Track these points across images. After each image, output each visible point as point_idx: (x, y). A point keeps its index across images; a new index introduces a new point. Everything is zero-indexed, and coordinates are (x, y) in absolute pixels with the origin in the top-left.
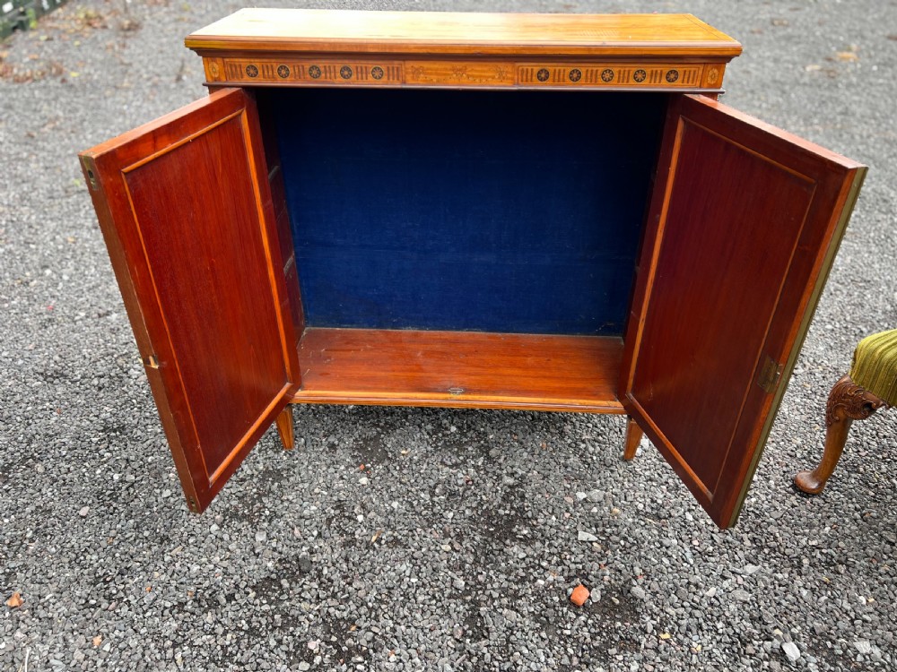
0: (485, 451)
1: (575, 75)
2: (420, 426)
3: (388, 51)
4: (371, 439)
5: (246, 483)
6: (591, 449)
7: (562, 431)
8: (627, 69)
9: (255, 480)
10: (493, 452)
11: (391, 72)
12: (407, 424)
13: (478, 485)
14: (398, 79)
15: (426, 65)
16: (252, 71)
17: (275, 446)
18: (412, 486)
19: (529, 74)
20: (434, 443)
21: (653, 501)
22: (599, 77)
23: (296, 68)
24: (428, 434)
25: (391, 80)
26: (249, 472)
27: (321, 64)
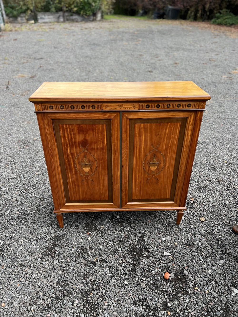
0: (130, 224)
1: (158, 106)
2: (107, 217)
3: (97, 100)
4: (90, 223)
5: (48, 242)
6: (165, 221)
7: (155, 215)
8: (175, 104)
9: (51, 240)
10: (133, 225)
11: (98, 106)
12: (102, 216)
13: (129, 238)
14: (100, 109)
15: (110, 104)
16: (51, 107)
17: (57, 227)
18: (106, 239)
19: (143, 106)
20: (112, 222)
21: (187, 239)
22: (166, 106)
23: (66, 106)
24: (110, 219)
25: (98, 109)
26: (49, 238)
27: (75, 105)
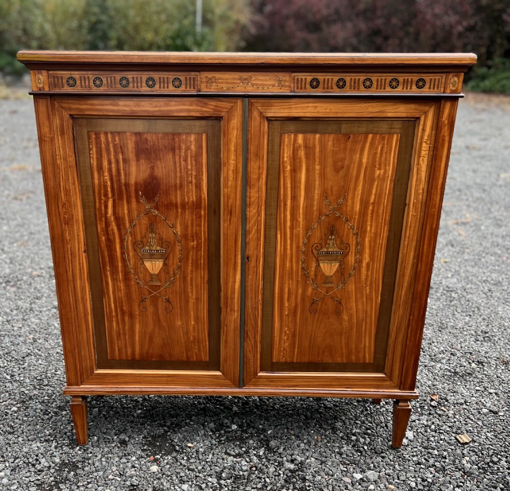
0: (265, 443)
1: (341, 83)
2: (203, 425)
3: (186, 62)
4: (159, 436)
5: (44, 473)
6: (362, 440)
7: (334, 428)
8: (384, 78)
9: (52, 471)
10: (273, 443)
11: (188, 81)
12: (192, 423)
13: (261, 471)
14: (194, 88)
15: (218, 75)
16: (71, 82)
17: (70, 444)
18: (200, 473)
19: (303, 83)
20: (218, 438)
21: (423, 480)
22: (361, 85)
23: (109, 79)
24: (212, 431)
25: (188, 89)
26: (46, 464)
27: (130, 75)
